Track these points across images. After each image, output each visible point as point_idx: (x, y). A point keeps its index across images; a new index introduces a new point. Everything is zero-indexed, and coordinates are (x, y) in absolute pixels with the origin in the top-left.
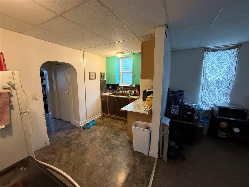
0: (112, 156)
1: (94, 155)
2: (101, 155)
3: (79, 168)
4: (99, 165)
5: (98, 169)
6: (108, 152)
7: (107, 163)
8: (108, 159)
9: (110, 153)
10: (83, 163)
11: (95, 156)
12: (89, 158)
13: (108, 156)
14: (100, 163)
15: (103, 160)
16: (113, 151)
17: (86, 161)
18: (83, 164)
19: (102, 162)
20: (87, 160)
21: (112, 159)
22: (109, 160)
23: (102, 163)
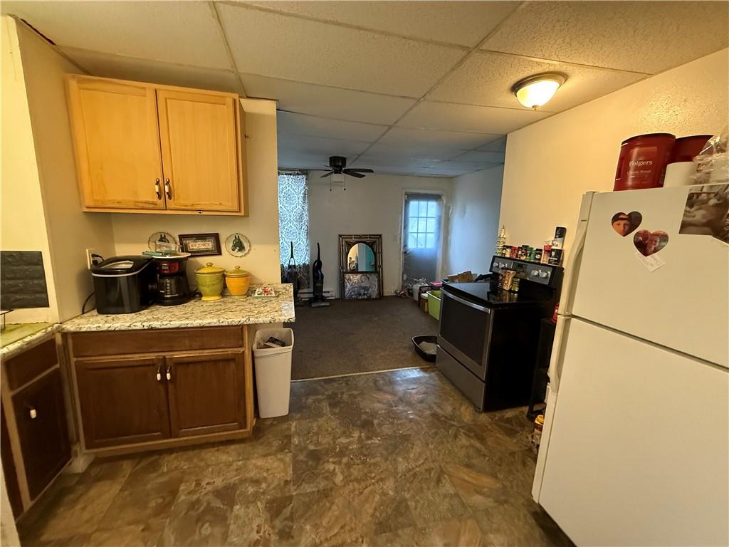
0: (339, 437)
1: (373, 475)
2: (359, 461)
3: (426, 470)
4: (381, 442)
5: (388, 435)
6: (336, 455)
7: (363, 435)
8: (351, 439)
9: (335, 449)
10: (411, 473)
11: (371, 472)
12: (392, 480)
13: (346, 445)
14: (375, 443)
15: (365, 445)
16: (323, 447)
17: (402, 475)
18: (415, 471)
19: (370, 442)
20: (400, 475)
21: (348, 433)
22: (353, 435)
23: (373, 441)
